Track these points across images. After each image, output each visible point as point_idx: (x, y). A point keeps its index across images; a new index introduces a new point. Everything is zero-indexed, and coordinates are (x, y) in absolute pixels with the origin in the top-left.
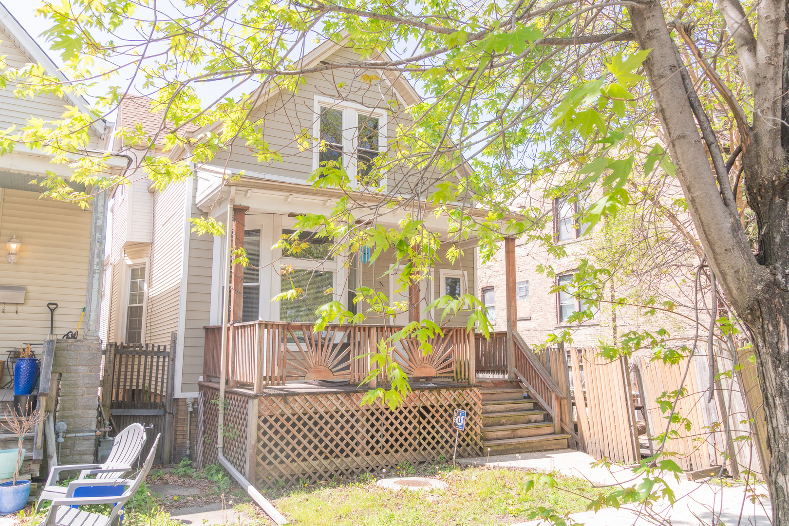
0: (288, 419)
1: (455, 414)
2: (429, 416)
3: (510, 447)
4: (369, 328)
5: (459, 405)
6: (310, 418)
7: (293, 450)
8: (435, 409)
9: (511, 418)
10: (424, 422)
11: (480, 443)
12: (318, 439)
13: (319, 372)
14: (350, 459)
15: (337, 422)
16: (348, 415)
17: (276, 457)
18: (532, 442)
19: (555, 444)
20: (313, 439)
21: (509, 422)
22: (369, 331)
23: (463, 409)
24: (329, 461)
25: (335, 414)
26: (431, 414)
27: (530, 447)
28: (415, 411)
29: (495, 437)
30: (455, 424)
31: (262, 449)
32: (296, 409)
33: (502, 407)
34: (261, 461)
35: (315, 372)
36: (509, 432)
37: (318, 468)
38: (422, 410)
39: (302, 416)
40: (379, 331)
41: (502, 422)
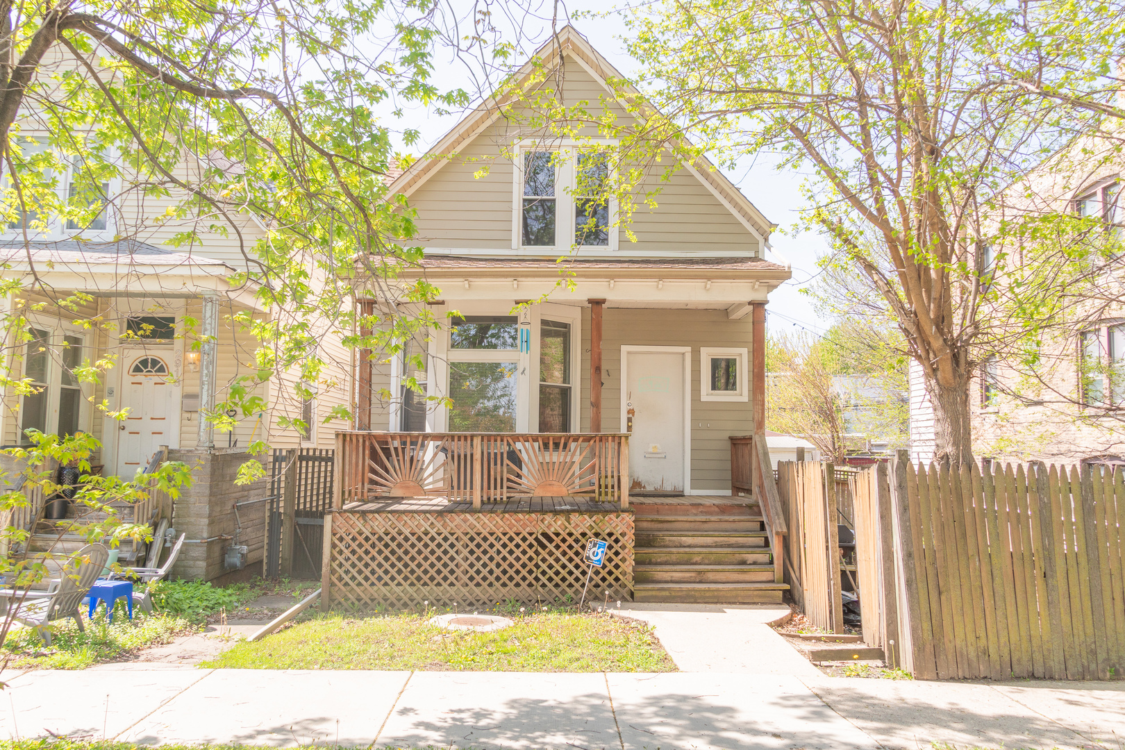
0: (367, 539)
1: (589, 545)
2: (551, 547)
3: (680, 594)
4: (472, 437)
5: (597, 535)
6: (393, 539)
7: (373, 572)
8: (561, 537)
9: (711, 556)
10: (544, 553)
11: (630, 585)
12: (402, 563)
13: (407, 487)
14: (442, 588)
15: (426, 546)
16: (439, 539)
17: (353, 578)
18: (718, 590)
19: (760, 596)
20: (397, 563)
21: (707, 561)
22: (472, 440)
23: (604, 539)
24: (415, 588)
25: (423, 536)
26: (554, 544)
27: (714, 597)
28: (531, 539)
29: (669, 579)
30: (588, 558)
31: (337, 569)
32: (376, 528)
33: (709, 540)
34: (336, 582)
35: (402, 487)
36: (693, 574)
37: (402, 594)
38: (541, 537)
39: (383, 536)
40: (485, 440)
41: (694, 560)
